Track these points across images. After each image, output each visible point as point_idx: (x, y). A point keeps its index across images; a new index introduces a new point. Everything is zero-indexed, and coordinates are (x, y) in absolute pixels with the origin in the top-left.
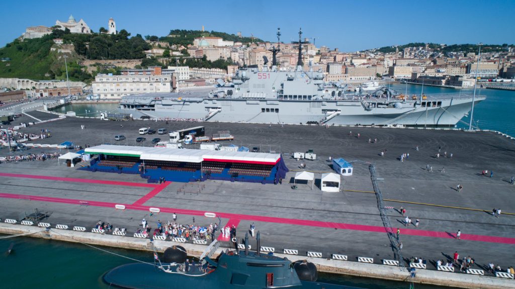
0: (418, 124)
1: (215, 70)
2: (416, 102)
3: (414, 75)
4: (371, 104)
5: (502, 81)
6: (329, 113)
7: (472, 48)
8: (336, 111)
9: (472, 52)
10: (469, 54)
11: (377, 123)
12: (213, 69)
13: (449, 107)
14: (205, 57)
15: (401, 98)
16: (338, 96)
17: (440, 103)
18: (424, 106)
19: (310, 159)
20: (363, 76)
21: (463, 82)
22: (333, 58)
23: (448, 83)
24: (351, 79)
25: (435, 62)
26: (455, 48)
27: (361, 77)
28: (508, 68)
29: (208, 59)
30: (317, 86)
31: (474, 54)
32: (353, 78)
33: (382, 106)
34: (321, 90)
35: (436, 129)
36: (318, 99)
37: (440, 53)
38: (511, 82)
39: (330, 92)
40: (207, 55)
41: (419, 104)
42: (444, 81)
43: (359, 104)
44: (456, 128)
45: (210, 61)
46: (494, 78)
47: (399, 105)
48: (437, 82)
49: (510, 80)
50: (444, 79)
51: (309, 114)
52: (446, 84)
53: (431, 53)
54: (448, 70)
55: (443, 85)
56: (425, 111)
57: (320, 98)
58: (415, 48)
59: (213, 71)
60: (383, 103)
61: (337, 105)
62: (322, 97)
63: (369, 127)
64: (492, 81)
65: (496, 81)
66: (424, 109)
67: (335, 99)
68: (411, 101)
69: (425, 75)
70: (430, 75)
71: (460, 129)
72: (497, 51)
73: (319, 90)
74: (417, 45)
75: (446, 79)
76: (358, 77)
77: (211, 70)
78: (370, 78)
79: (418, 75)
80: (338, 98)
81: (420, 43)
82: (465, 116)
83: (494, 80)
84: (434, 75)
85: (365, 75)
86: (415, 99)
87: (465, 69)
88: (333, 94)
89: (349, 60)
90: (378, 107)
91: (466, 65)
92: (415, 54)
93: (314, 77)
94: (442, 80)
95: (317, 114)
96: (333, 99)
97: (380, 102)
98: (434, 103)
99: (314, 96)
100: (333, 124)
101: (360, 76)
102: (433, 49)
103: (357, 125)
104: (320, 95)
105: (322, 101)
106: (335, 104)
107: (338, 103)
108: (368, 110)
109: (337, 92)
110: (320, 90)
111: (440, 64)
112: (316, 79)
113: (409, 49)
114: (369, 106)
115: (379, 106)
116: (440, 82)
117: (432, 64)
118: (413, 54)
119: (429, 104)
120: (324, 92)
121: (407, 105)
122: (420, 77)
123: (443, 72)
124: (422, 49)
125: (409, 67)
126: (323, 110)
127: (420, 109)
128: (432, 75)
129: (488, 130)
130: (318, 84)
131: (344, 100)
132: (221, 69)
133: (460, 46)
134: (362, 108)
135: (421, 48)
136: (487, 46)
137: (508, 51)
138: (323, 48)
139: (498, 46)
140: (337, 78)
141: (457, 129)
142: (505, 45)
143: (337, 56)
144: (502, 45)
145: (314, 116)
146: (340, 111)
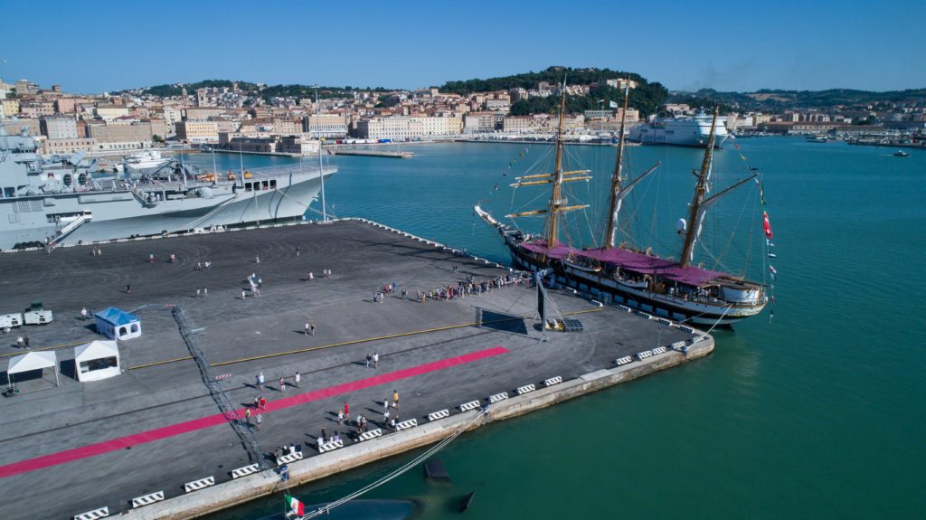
0: (245, 221)
2: (235, 184)
3: (223, 136)
4: (153, 194)
5: (354, 143)
6: (64, 219)
7: (304, 92)
8: (81, 214)
9: (306, 97)
10: (303, 101)
11: (172, 228)
13: (288, 188)
15: (208, 179)
16: (78, 185)
17: (273, 183)
18: (250, 190)
19: (38, 322)
20: (125, 141)
21: (303, 147)
22: (51, 104)
23: (279, 148)
24: (101, 147)
25: (253, 113)
26: (279, 90)
27: (122, 144)
28: (358, 123)
30: (24, 166)
31: (309, 100)
32: (106, 146)
33: (175, 196)
34: (37, 174)
35: (275, 226)
36: (33, 193)
37: (259, 99)
38: (366, 143)
39: (59, 176)
41: (242, 188)
42: (273, 146)
43: (130, 195)
44: (306, 220)
46: (343, 138)
47: (207, 191)
48: (263, 148)
49: (363, 141)
50: (273, 141)
51: (16, 227)
52: (277, 150)
53: (245, 98)
54: (277, 126)
55: (273, 151)
56: (253, 198)
57: (37, 192)
58: (215, 89)
60: (177, 190)
61: (80, 203)
63: (157, 237)
64: (341, 143)
65: (346, 143)
66: (251, 194)
67: (75, 191)
68: (226, 183)
69: (241, 136)
70: (249, 137)
71: (311, 222)
72: (341, 97)
73: (29, 174)
74: (220, 84)
75: (276, 142)
76: (117, 144)
78: (142, 144)
79: (230, 137)
80: (79, 188)
81: (222, 81)
82: (314, 201)
83: (344, 141)
84: (256, 137)
85: (131, 140)
86: (233, 179)
87: (301, 125)
88: (67, 180)
89: (89, 110)
90: (168, 199)
91: (302, 118)
92: (218, 99)
93: (14, 147)
94: (271, 144)
95: (35, 226)
96: (69, 190)
97: (169, 189)
98: (265, 184)
99: (20, 188)
100: (80, 242)
101: (120, 140)
102: (246, 92)
103: (132, 237)
104: (34, 185)
105: (42, 198)
106: (76, 200)
107: (83, 199)
108: (149, 207)
109: (76, 176)
110: (33, 174)
111: (263, 117)
112: (17, 151)
113: (206, 91)
114: (149, 199)
115: (170, 196)
116: (268, 148)
117: (249, 117)
118: (214, 99)
119: (257, 185)
120: (44, 178)
121: (221, 190)
122: (234, 140)
123: (269, 131)
124: (229, 91)
125: (212, 123)
126: (49, 216)
127: (243, 195)
128: (253, 137)
129: (349, 219)
130: (25, 163)
131: (94, 191)
133: (286, 88)
134: (136, 203)
135: (226, 90)
136: (324, 88)
137: (353, 97)
138: (22, 83)
139: (339, 89)
140: (70, 147)
141: (307, 223)
142: (348, 89)
143: (61, 102)
144: (344, 88)
145: (29, 230)
146: (90, 213)
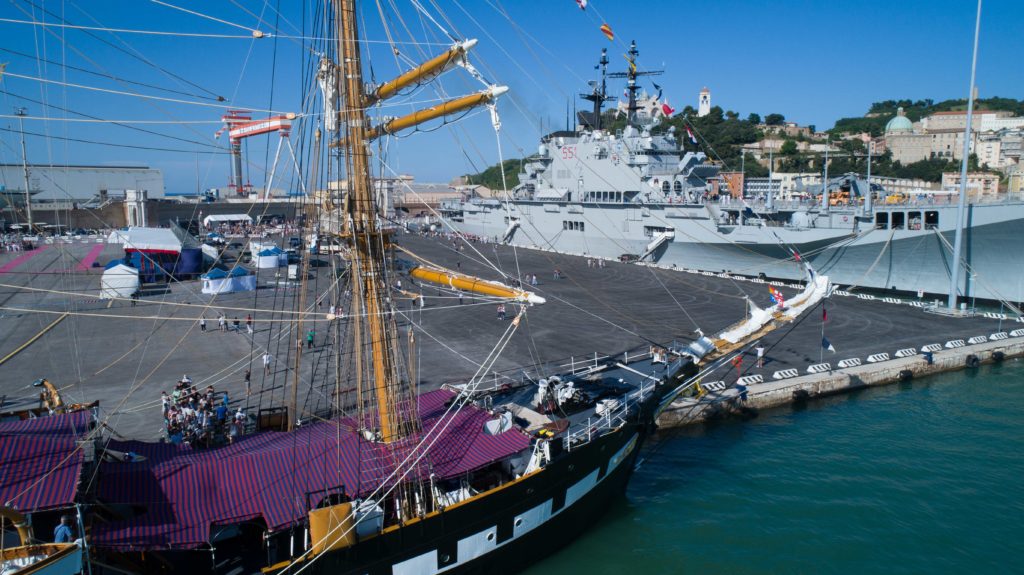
1: (910, 183)
6: (653, 234)
8: (664, 230)
12: (903, 182)
14: (888, 154)
16: (675, 194)
17: (932, 219)
18: (885, 228)
29: (894, 159)
30: (637, 168)
33: (754, 221)
36: (642, 200)
39: (661, 184)
40: (893, 150)
41: (868, 220)
43: (705, 212)
45: (897, 163)
59: (900, 187)
62: (647, 195)
66: (884, 235)
67: (667, 201)
73: (642, 180)
77: (897, 183)
80: (674, 197)
88: (666, 188)
90: (744, 224)
93: (636, 150)
95: (636, 237)
98: (915, 217)
104: (643, 191)
108: (725, 231)
109: (673, 185)
110: (645, 179)
115: (748, 220)
119: (898, 220)
120: (651, 182)
126: (646, 228)
127: (872, 235)
130: (639, 166)
131: (683, 204)
132: (926, 181)
134: (711, 224)
145: (632, 241)
146: (673, 230)
